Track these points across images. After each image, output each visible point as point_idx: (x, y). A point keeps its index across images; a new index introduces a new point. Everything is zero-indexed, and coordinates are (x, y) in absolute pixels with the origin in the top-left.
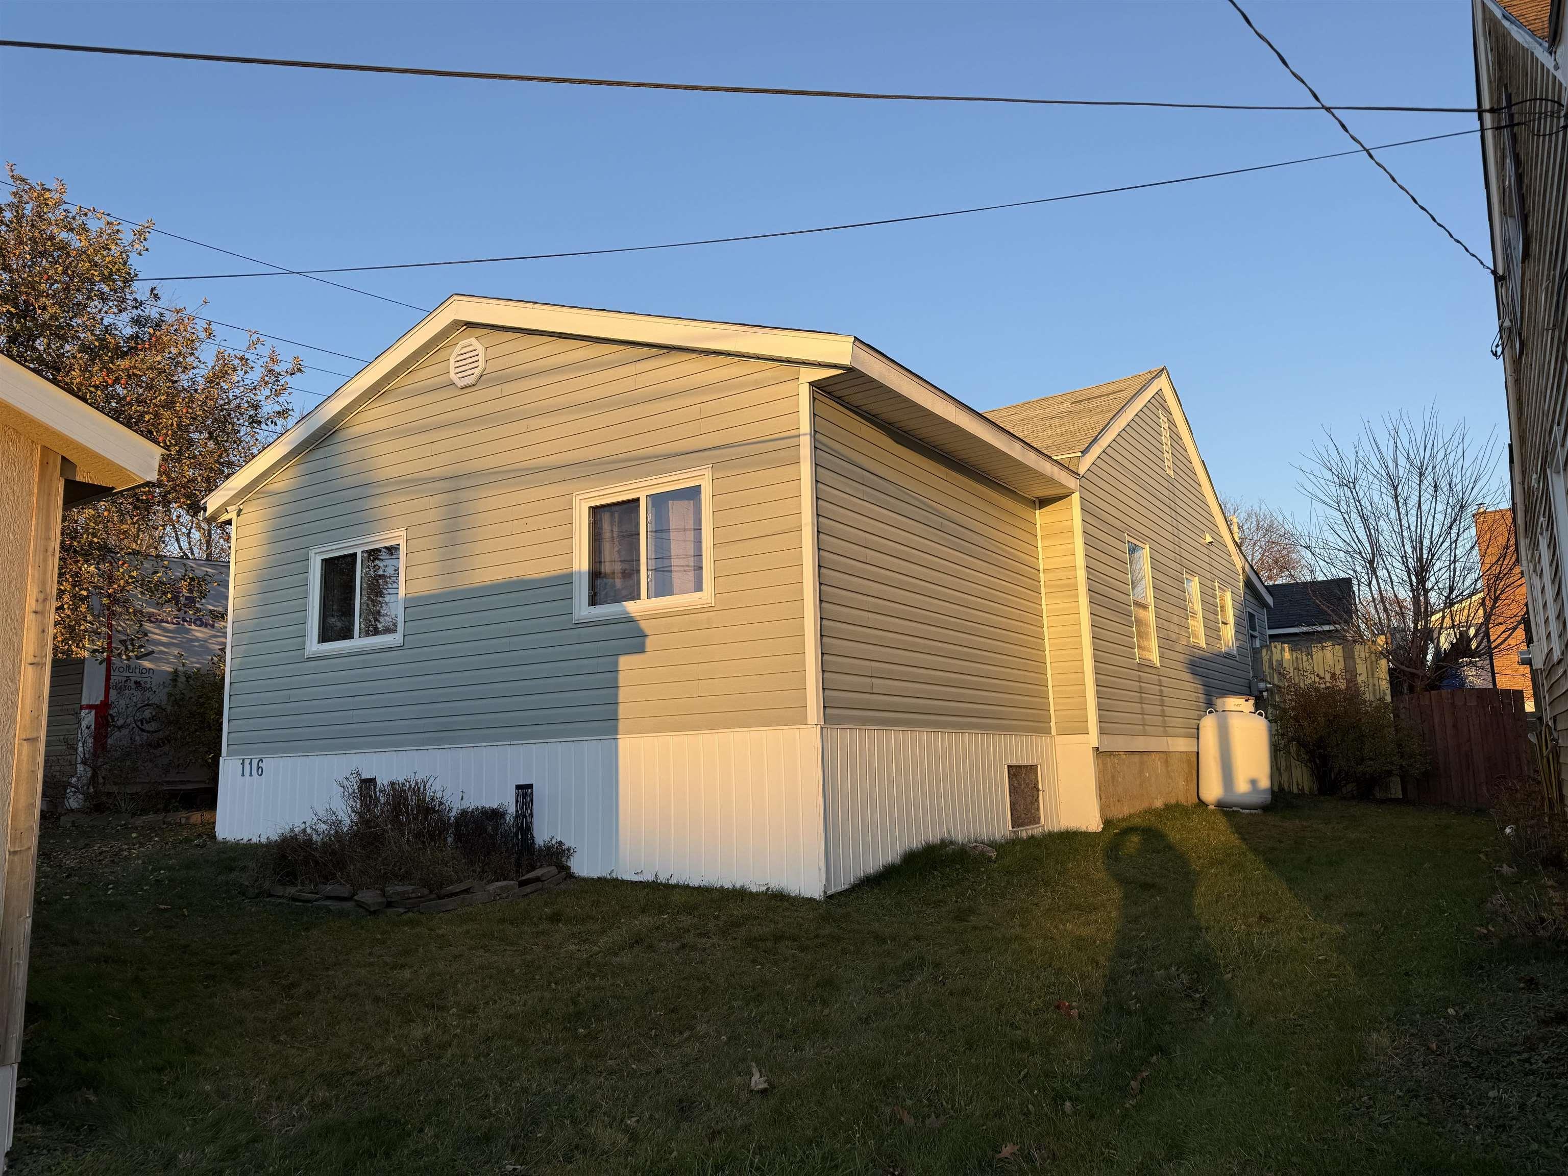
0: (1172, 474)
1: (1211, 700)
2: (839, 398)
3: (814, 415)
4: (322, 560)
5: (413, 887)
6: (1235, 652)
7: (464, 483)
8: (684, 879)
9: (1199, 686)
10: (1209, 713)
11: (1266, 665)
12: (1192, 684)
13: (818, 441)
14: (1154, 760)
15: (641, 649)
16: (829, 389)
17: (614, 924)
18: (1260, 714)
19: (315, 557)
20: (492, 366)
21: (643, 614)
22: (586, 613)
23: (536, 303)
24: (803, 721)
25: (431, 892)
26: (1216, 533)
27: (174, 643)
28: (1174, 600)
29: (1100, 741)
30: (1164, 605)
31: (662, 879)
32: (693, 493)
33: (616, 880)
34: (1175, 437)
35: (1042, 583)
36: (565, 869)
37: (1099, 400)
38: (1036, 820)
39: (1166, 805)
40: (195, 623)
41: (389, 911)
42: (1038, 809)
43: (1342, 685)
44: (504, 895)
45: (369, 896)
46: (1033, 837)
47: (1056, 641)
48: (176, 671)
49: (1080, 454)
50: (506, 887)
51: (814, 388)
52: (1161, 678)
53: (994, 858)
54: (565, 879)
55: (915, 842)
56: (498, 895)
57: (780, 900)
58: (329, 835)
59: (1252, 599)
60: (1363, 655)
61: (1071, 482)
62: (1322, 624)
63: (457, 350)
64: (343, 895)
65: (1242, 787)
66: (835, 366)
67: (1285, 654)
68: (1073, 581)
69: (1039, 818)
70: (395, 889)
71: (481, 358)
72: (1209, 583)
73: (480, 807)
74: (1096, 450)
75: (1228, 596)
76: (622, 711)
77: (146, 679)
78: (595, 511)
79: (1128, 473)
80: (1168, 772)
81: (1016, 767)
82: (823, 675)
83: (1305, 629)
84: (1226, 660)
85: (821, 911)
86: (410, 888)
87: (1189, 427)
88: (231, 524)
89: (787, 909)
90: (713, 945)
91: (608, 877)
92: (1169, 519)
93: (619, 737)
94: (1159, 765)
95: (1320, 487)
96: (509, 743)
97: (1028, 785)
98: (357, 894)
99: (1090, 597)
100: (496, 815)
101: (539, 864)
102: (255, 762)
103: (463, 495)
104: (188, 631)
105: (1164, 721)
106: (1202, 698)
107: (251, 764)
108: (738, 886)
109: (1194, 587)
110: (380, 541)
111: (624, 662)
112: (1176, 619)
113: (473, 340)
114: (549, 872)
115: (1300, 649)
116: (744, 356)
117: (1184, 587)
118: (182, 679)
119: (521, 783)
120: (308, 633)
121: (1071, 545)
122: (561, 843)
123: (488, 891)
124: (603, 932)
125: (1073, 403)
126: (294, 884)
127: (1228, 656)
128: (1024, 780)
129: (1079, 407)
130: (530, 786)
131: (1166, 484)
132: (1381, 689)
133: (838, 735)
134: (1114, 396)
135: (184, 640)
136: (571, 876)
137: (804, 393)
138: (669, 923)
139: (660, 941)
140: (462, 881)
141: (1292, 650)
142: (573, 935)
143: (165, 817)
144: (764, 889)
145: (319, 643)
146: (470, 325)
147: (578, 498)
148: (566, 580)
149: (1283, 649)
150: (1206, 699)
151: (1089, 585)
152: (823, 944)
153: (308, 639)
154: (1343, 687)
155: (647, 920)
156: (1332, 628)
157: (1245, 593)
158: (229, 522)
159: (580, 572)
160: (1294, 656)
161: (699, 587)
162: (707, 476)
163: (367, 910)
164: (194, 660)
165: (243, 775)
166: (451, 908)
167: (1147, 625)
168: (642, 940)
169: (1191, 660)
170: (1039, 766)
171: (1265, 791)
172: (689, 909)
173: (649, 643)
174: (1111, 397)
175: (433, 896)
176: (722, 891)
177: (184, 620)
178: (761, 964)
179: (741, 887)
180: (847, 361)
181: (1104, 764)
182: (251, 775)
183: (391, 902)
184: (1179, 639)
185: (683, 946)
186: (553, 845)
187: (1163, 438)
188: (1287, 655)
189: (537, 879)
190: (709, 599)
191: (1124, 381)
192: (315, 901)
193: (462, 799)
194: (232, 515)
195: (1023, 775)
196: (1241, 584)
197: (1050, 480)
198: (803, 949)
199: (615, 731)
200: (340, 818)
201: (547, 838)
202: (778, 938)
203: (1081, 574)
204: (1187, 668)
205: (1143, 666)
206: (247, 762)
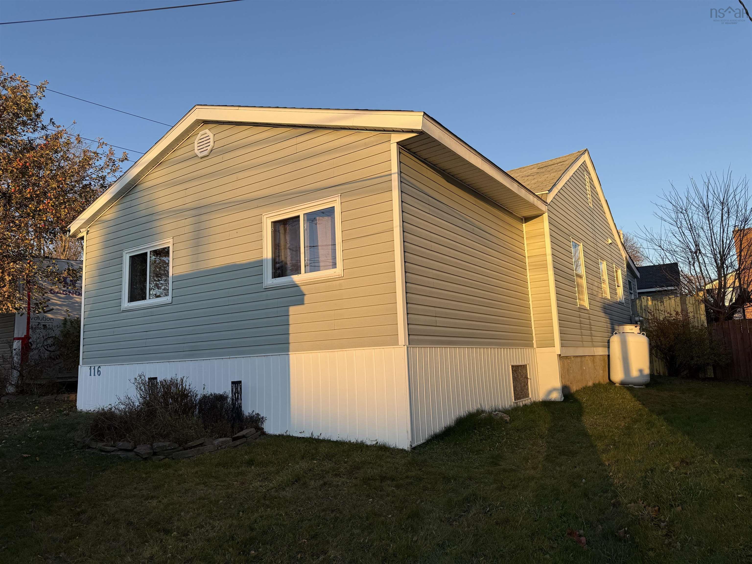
0: (592, 206)
1: (613, 327)
2: (414, 153)
3: (400, 162)
4: (130, 257)
5: (170, 443)
6: (623, 301)
7: (203, 211)
8: (328, 436)
9: (607, 319)
10: (615, 334)
11: (639, 308)
12: (604, 319)
13: (402, 177)
14: (587, 360)
15: (302, 303)
16: (409, 147)
17: (284, 467)
18: (643, 334)
19: (126, 255)
20: (218, 145)
21: (302, 282)
22: (271, 282)
23: (240, 106)
24: (396, 343)
25: (180, 446)
26: (613, 239)
27: (65, 304)
28: (594, 274)
29: (561, 351)
30: (590, 276)
31: (315, 436)
32: (330, 212)
33: (289, 436)
34: (592, 187)
35: (527, 264)
36: (260, 430)
37: (553, 166)
38: (527, 395)
39: (594, 384)
40: (75, 294)
41: (154, 458)
42: (528, 389)
43: (680, 317)
44: (223, 447)
45: (143, 449)
46: (525, 405)
47: (536, 296)
48: (65, 319)
49: (547, 192)
50: (225, 442)
51: (400, 146)
52: (590, 315)
53: (508, 420)
54: (260, 436)
55: (462, 412)
56: (220, 446)
57: (384, 451)
58: (125, 412)
59: (629, 274)
60: (691, 302)
61: (543, 208)
62: (667, 286)
63: (199, 137)
64: (128, 448)
65: (635, 373)
66: (412, 131)
67: (649, 302)
68: (545, 262)
69: (528, 394)
70: (159, 444)
71: (212, 140)
72: (611, 265)
73: (213, 394)
74: (555, 191)
75: (619, 272)
76: (292, 338)
77: (50, 324)
78: (275, 223)
79: (571, 204)
80: (594, 367)
81: (516, 366)
82: (407, 316)
83: (658, 289)
84: (620, 305)
85: (409, 459)
86: (167, 444)
87: (599, 182)
88: (83, 239)
89: (389, 457)
90: (343, 483)
91: (285, 434)
92: (591, 230)
93: (290, 353)
94: (590, 364)
95: (666, 214)
96: (229, 357)
97: (522, 376)
98: (136, 448)
99: (554, 271)
100: (221, 398)
101: (245, 427)
102: (96, 368)
103: (204, 217)
104: (72, 298)
105: (592, 339)
106: (609, 325)
107: (94, 369)
108: (359, 441)
109: (603, 266)
110: (159, 245)
111: (293, 310)
112: (596, 284)
113: (207, 131)
114: (250, 432)
115: (657, 300)
116: (358, 129)
117: (599, 267)
118: (69, 323)
119: (236, 380)
120: (123, 297)
121: (544, 243)
122: (258, 414)
123: (214, 444)
124: (278, 472)
125: (538, 169)
126: (102, 441)
127: (620, 303)
128: (520, 373)
129: (542, 170)
130: (240, 382)
131: (589, 211)
132: (702, 320)
133: (417, 351)
134: (561, 164)
135: (70, 303)
136: (264, 433)
137: (394, 148)
138: (317, 466)
139: (311, 479)
140: (199, 438)
141: (652, 300)
142: (259, 475)
143: (56, 397)
144: (375, 443)
145: (128, 302)
146: (206, 122)
147: (265, 217)
148: (259, 264)
149: (647, 300)
150: (611, 326)
151: (554, 264)
152: (411, 483)
153: (123, 301)
154: (681, 319)
155: (304, 465)
156: (673, 288)
157: (627, 271)
158: (82, 238)
159: (267, 259)
160: (654, 303)
161: (334, 265)
162: (337, 201)
163: (142, 457)
164: (75, 313)
165: (90, 375)
166: (191, 455)
167: (582, 287)
168: (299, 479)
169: (604, 306)
170: (528, 365)
171: (647, 375)
172: (329, 457)
173: (307, 299)
174: (559, 164)
175: (181, 448)
176: (350, 444)
177: (70, 292)
178: (373, 498)
179: (361, 442)
180: (419, 127)
181: (564, 364)
182: (94, 375)
183: (156, 452)
184: (597, 294)
185: (325, 484)
186: (254, 416)
187: (587, 187)
188: (650, 303)
189: (244, 436)
190: (340, 272)
191: (565, 157)
192: (113, 452)
193: (204, 389)
194: (84, 234)
195: (520, 371)
196: (625, 266)
197: (532, 206)
198: (398, 487)
199: (287, 350)
200: (133, 401)
201: (250, 412)
202: (383, 479)
203: (549, 259)
204: (602, 310)
205: (582, 309)
206: (92, 368)
